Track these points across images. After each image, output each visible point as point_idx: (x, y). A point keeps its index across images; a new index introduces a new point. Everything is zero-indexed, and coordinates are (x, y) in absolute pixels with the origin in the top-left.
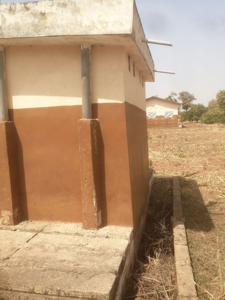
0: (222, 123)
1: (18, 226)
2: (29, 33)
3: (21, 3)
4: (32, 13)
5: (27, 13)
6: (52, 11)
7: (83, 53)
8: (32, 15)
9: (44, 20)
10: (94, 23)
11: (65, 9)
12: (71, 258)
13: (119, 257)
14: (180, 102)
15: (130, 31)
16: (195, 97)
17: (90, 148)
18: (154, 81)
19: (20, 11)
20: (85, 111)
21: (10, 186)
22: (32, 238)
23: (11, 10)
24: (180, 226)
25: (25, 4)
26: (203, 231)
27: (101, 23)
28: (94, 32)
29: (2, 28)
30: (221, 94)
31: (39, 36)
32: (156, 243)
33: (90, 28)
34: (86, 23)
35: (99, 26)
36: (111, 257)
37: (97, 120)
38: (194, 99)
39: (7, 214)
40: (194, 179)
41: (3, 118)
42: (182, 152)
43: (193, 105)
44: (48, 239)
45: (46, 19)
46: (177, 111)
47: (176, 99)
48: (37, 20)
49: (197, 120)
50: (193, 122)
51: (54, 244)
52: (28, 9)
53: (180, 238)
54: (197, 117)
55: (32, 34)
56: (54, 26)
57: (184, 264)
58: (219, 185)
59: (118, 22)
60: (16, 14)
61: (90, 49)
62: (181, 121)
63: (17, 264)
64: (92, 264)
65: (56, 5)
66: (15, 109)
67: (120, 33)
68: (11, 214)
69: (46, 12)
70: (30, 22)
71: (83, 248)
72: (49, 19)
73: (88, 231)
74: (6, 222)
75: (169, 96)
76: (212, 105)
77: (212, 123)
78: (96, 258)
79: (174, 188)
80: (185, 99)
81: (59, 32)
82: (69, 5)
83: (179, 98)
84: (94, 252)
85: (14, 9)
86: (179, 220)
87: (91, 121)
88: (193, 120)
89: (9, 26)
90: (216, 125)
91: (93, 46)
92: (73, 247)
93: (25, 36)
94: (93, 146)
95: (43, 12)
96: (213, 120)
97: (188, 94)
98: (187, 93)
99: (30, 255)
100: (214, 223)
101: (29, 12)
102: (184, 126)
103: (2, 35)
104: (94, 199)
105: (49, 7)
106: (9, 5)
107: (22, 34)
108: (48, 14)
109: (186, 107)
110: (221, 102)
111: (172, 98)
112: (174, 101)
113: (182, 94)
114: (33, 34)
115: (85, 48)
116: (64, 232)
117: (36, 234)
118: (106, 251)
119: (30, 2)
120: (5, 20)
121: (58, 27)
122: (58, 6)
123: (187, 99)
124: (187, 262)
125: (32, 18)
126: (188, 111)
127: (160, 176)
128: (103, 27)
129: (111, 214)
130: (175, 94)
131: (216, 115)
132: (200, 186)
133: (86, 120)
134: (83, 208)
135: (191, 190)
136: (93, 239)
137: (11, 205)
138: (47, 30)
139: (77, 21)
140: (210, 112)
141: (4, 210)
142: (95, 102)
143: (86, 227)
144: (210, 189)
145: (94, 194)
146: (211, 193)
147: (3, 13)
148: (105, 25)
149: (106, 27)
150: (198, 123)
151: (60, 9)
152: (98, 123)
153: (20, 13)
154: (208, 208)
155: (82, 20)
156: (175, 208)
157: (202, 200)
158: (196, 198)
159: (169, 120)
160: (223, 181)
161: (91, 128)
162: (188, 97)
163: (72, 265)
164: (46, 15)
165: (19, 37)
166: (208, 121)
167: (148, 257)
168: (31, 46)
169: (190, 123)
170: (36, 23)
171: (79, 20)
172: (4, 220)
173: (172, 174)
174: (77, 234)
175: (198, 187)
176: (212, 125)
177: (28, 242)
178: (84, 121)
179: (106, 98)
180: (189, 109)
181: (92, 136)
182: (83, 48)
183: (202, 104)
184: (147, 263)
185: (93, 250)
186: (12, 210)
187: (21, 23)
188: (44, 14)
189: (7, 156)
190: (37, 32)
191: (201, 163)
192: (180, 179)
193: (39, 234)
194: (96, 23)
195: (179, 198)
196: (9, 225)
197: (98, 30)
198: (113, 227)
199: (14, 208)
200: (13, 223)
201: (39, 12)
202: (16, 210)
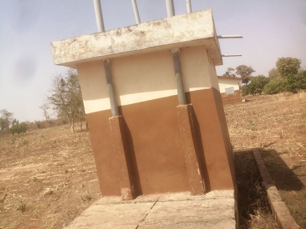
0: (287, 91)
1: (136, 200)
2: (133, 47)
3: (125, 28)
4: (134, 33)
5: (130, 33)
6: (149, 29)
7: (175, 55)
8: (134, 34)
9: (144, 37)
10: (183, 33)
11: (159, 26)
12: (193, 215)
13: (231, 210)
14: (239, 76)
15: (212, 35)
16: (254, 69)
17: (190, 127)
18: (222, 64)
19: (125, 33)
20: (181, 99)
21: (126, 166)
22: (153, 206)
23: (118, 34)
24: (272, 187)
25: (128, 27)
26: (294, 190)
27: (188, 32)
28: (184, 40)
29: (112, 47)
30: (280, 62)
31: (141, 48)
32: (254, 204)
33: (181, 37)
34: (177, 34)
35: (188, 35)
36: (225, 210)
37: (191, 105)
38: (253, 71)
39: (126, 191)
40: (273, 148)
41: (115, 114)
42: (254, 125)
43: (253, 78)
44: (166, 205)
45: (145, 35)
46: (238, 86)
47: (234, 74)
48: (138, 38)
49: (260, 92)
50: (256, 94)
51: (173, 207)
52: (130, 31)
53: (275, 197)
54: (259, 89)
55: (135, 48)
56: (152, 39)
57: (285, 214)
58: (299, 151)
59: (202, 30)
60: (122, 35)
61: (179, 51)
62: (243, 95)
63: (153, 223)
64: (213, 216)
65: (152, 25)
66: (124, 106)
67: (205, 37)
68: (130, 190)
69: (145, 31)
70: (133, 40)
71: (200, 207)
72: (148, 36)
73: (197, 196)
74: (125, 197)
75: (226, 72)
76: (273, 74)
77: (276, 93)
78: (213, 212)
79: (256, 158)
80: (243, 73)
81: (156, 44)
82: (162, 23)
83: (237, 73)
84: (210, 209)
85: (120, 32)
86: (270, 184)
87: (187, 106)
88: (256, 93)
89: (117, 45)
90: (281, 94)
91: (181, 49)
92: (190, 208)
93: (130, 50)
94: (191, 126)
95: (143, 31)
96: (277, 89)
97: (246, 67)
98: (244, 67)
99: (159, 216)
100: (303, 183)
101: (132, 33)
102: (248, 100)
103: (113, 52)
104: (198, 169)
105: (147, 27)
106: (116, 30)
107: (128, 49)
108: (147, 32)
109: (245, 81)
110: (282, 70)
111: (230, 74)
112: (232, 76)
113: (239, 68)
114: (137, 48)
115: (176, 51)
116: (176, 199)
117: (155, 204)
118: (219, 207)
119: (132, 26)
120: (114, 41)
121: (155, 40)
122: (154, 25)
123: (245, 72)
124: (287, 213)
125: (135, 36)
126: (248, 84)
127: (239, 150)
128: (191, 35)
129: (213, 181)
130: (233, 70)
131: (280, 84)
132: (280, 153)
133: (182, 106)
134: (189, 178)
135: (272, 159)
136: (204, 201)
137: (129, 183)
138: (147, 44)
139: (170, 34)
140: (272, 82)
141: (123, 187)
142: (187, 91)
143: (194, 194)
144: (291, 155)
145: (197, 165)
146: (293, 158)
147: (112, 37)
148: (192, 33)
149: (193, 35)
150: (262, 94)
151: (156, 27)
152: (192, 107)
153: (125, 34)
154: (294, 171)
155: (173, 32)
156: (262, 175)
157: (286, 165)
158: (280, 164)
159: (230, 96)
160: (303, 147)
161: (188, 112)
162: (247, 71)
163: (197, 218)
164: (145, 32)
165: (126, 51)
166: (272, 92)
167: (250, 215)
168: (131, 56)
169: (253, 96)
170: (138, 40)
171: (171, 32)
172: (124, 196)
173: (251, 147)
174: (188, 199)
175: (278, 155)
176: (277, 95)
177: (151, 208)
178: (182, 107)
179: (196, 87)
180: (250, 82)
181: (190, 118)
182: (174, 52)
183: (262, 75)
184: (251, 220)
185: (208, 208)
186: (130, 187)
187: (126, 42)
188: (144, 32)
189: (122, 143)
190: (139, 46)
191: (276, 133)
192: (259, 150)
193: (157, 203)
194: (185, 33)
195: (264, 166)
196: (128, 200)
197: (187, 38)
198: (217, 191)
199: (131, 184)
200: (132, 198)
201: (140, 31)
202: (133, 187)
